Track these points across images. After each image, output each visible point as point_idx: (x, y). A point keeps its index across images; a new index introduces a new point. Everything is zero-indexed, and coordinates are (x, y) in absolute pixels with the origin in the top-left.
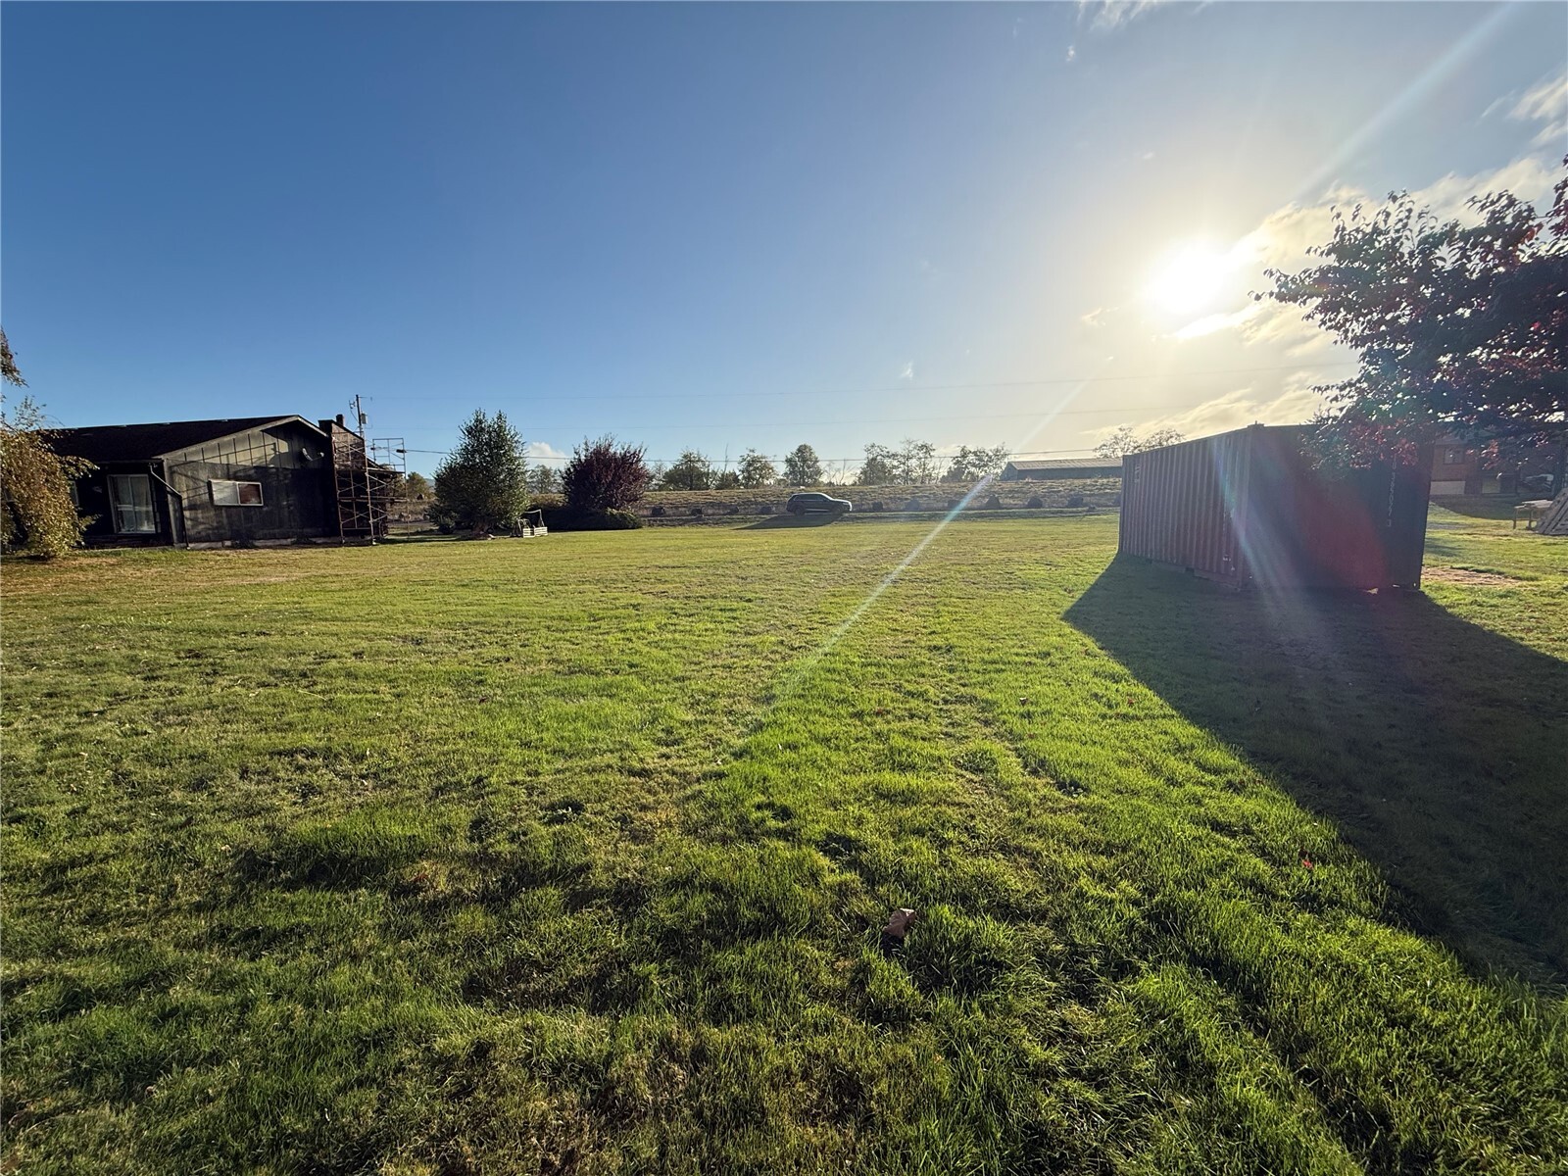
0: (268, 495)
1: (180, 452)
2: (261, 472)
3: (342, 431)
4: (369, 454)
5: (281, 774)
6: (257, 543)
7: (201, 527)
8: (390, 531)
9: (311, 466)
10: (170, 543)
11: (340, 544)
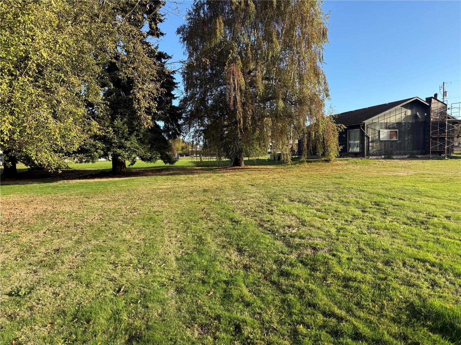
0: (400, 135)
1: (371, 119)
2: (399, 124)
3: (436, 101)
4: (449, 112)
5: (420, 270)
6: (394, 157)
7: (374, 150)
8: (455, 152)
9: (420, 120)
10: (364, 156)
11: (429, 158)
